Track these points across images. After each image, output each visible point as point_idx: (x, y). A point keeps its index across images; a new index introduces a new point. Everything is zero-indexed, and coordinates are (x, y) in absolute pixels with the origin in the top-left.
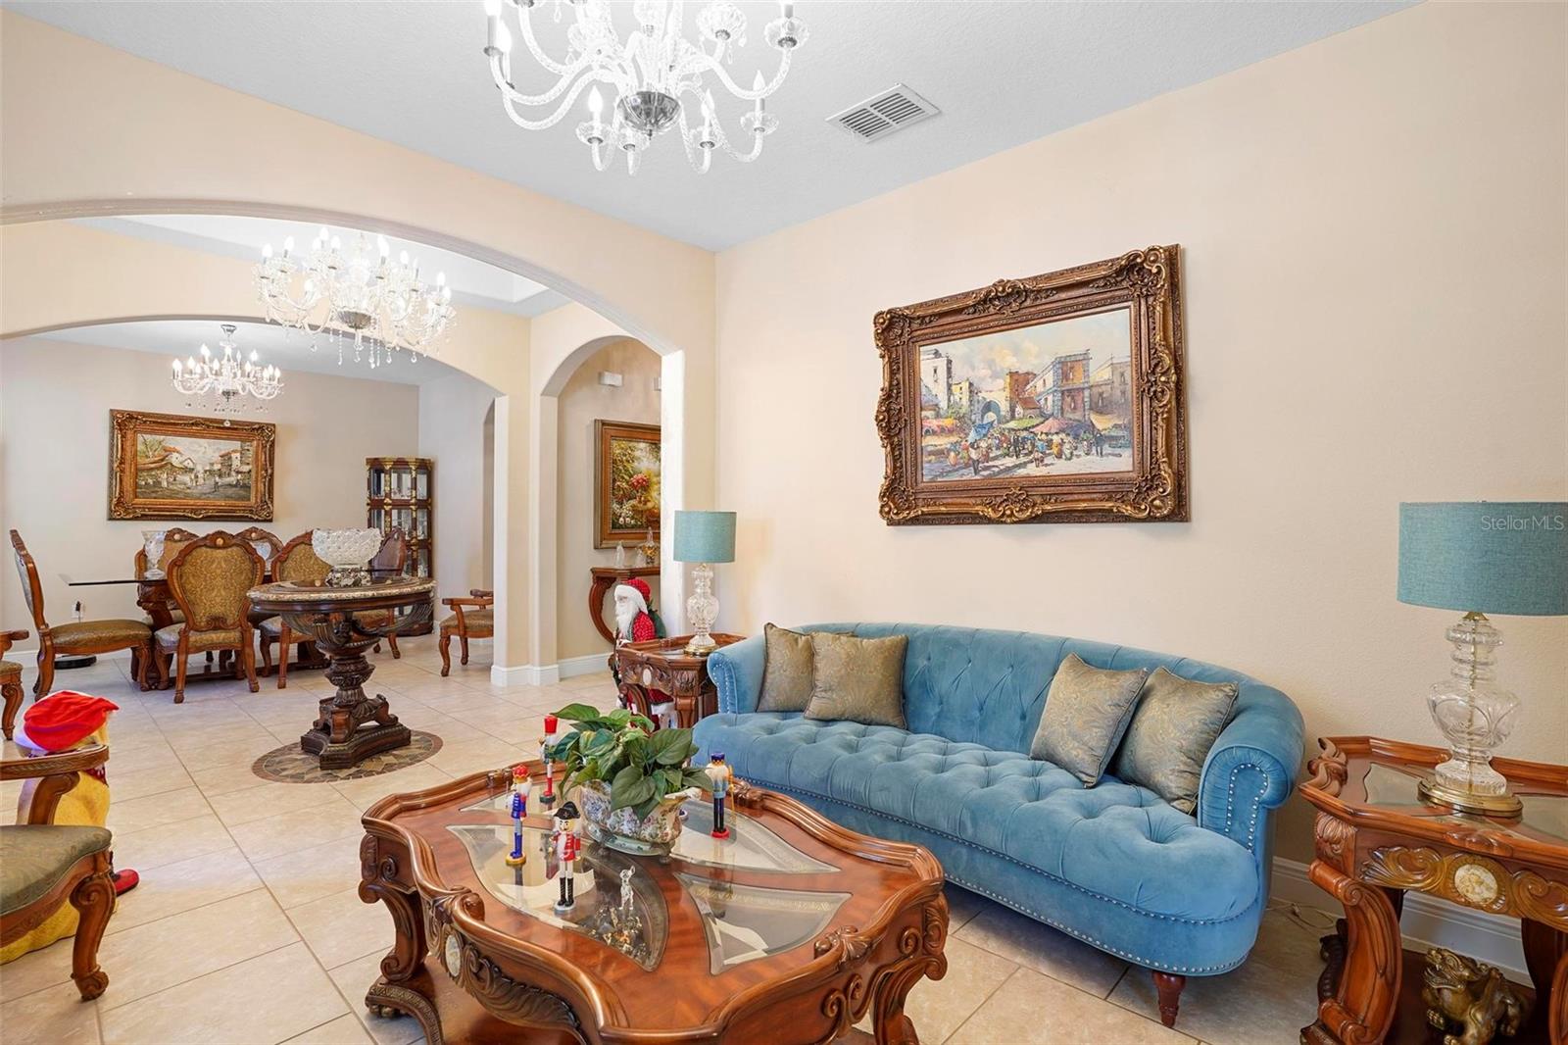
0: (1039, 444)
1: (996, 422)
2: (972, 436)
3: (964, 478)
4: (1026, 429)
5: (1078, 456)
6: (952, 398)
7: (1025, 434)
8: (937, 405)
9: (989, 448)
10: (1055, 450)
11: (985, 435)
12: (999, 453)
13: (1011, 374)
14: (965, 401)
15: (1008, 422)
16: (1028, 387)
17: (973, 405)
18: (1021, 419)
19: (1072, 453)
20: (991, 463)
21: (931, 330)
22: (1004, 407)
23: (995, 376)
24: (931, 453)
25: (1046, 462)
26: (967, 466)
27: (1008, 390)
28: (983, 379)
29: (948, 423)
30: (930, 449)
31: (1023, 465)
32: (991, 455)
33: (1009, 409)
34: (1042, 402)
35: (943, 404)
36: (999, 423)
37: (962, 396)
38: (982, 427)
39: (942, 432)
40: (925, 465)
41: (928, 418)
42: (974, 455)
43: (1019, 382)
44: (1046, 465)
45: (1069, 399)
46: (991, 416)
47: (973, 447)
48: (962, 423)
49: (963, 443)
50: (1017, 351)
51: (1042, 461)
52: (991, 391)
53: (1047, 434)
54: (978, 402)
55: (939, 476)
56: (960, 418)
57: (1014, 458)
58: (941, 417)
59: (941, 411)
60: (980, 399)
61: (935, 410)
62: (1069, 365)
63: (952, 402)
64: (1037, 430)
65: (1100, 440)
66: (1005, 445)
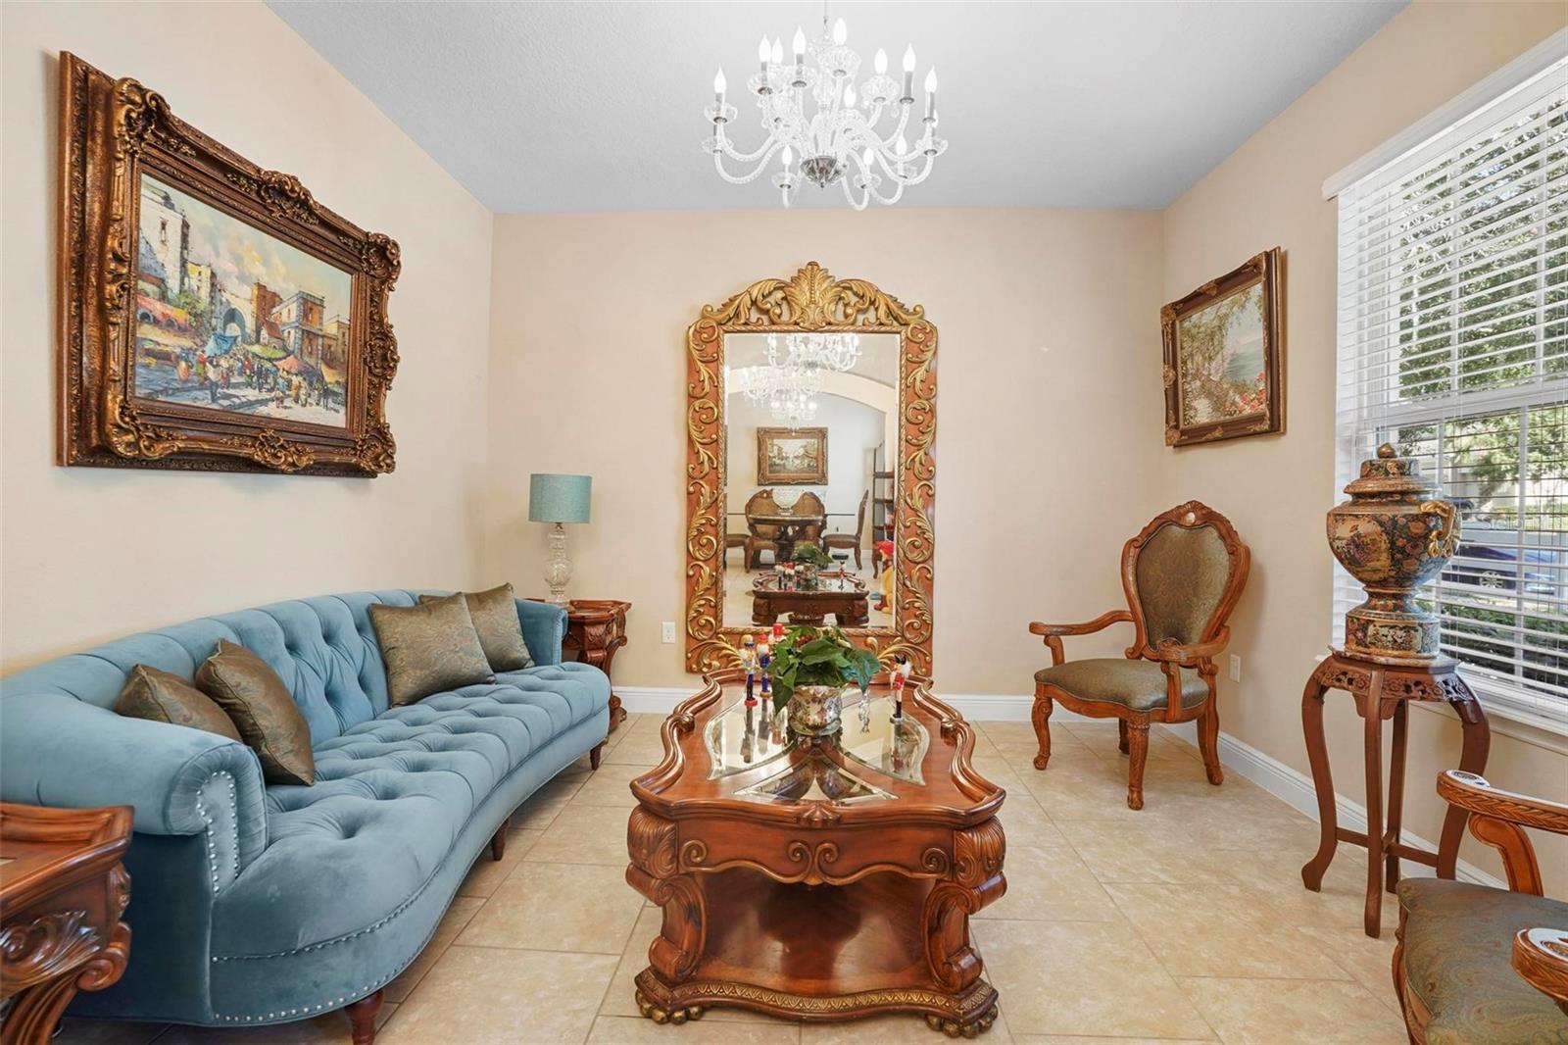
0: (280, 381)
1: (239, 339)
2: (211, 348)
3: (198, 404)
4: (270, 360)
5: (311, 404)
6: (186, 280)
7: (268, 365)
8: (163, 281)
9: (230, 369)
10: (293, 393)
11: (227, 352)
12: (241, 380)
13: (261, 287)
14: (204, 293)
15: (252, 344)
16: (274, 310)
17: (214, 304)
18: (265, 345)
19: (306, 400)
20: (231, 391)
21: (175, 164)
22: (250, 323)
23: (242, 278)
24: (148, 353)
25: (285, 404)
26: (202, 387)
27: (255, 304)
28: (228, 275)
29: (180, 316)
30: (148, 345)
31: (263, 402)
32: (233, 380)
33: (254, 329)
34: (286, 334)
35: (173, 284)
36: (244, 341)
37: (199, 283)
38: (223, 338)
39: (169, 325)
40: (139, 370)
41: (148, 295)
42: (212, 374)
43: (267, 299)
44: (286, 408)
45: (307, 341)
46: (233, 329)
47: (211, 363)
48: (197, 325)
49: (199, 353)
50: (266, 261)
51: (282, 402)
52: (237, 297)
53: (288, 373)
54: (221, 303)
55: (161, 392)
56: (196, 315)
57: (257, 390)
58: (169, 302)
59: (169, 293)
60: (224, 300)
61: (159, 287)
62: (310, 306)
63: (187, 286)
64: (280, 364)
65: (327, 393)
66: (248, 372)
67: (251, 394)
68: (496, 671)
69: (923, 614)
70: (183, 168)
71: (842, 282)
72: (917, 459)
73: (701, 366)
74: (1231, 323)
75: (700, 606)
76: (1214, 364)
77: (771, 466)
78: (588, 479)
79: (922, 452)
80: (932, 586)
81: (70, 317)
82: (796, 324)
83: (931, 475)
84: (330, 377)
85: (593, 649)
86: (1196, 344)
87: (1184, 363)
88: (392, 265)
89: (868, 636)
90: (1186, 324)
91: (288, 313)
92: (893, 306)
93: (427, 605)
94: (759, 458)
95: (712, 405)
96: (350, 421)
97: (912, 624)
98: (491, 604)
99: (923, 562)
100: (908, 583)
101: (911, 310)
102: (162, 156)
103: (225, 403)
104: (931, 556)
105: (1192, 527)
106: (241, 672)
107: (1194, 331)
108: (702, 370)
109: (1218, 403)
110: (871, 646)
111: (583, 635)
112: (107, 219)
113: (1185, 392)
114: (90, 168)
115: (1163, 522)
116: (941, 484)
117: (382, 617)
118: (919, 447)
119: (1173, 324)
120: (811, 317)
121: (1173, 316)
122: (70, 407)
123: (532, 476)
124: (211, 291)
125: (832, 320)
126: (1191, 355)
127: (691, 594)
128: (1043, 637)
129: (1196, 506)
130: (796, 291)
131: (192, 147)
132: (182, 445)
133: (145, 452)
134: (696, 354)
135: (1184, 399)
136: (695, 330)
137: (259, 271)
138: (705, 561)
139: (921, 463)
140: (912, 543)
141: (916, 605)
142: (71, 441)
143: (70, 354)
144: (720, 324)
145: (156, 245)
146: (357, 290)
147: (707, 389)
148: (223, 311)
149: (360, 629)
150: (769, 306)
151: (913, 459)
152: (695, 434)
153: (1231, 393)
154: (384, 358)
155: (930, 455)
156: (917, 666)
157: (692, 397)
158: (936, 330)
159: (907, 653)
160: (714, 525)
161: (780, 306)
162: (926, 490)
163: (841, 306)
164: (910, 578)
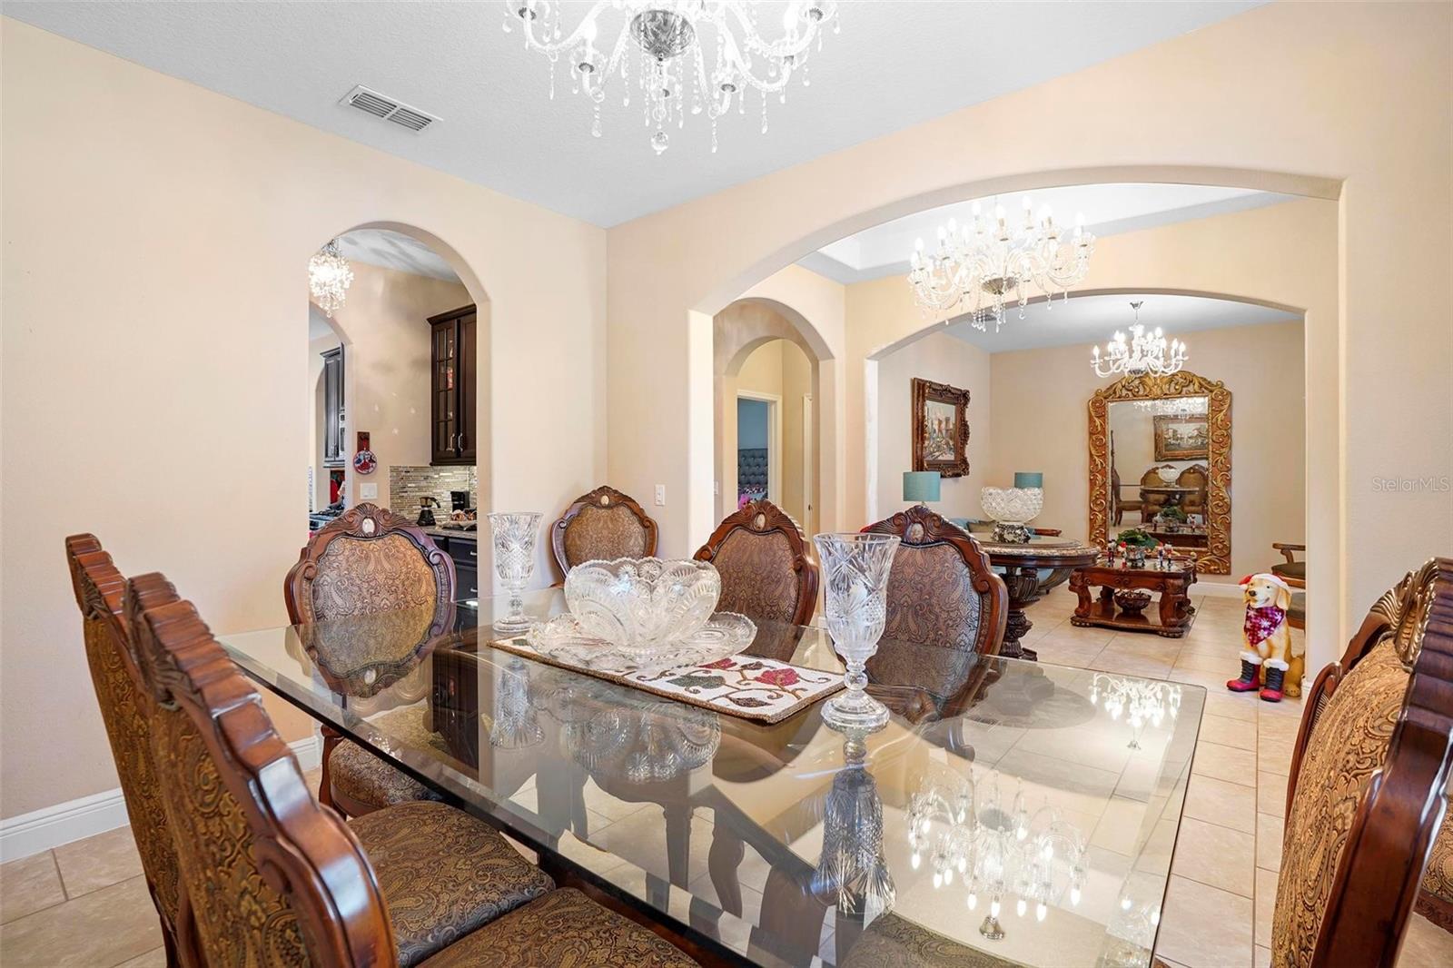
0: (942, 448)
3: (929, 459)
4: (940, 442)
7: (940, 444)
11: (934, 442)
12: (936, 450)
13: (940, 420)
15: (937, 438)
17: (933, 428)
20: (934, 454)
22: (937, 432)
27: (938, 425)
28: (934, 419)
34: (943, 432)
37: (930, 424)
38: (933, 438)
43: (940, 423)
44: (943, 456)
45: (947, 433)
46: (935, 436)
50: (941, 412)
53: (944, 445)
65: (951, 449)
66: (937, 447)
67: (937, 454)
69: (1224, 542)
71: (1174, 373)
73: (1096, 419)
75: (1096, 533)
78: (1041, 474)
79: (1222, 457)
80: (1230, 527)
82: (1147, 396)
83: (1229, 470)
84: (952, 444)
88: (967, 399)
89: (1190, 551)
92: (1203, 383)
95: (1102, 437)
96: (956, 457)
97: (1218, 546)
99: (1224, 514)
100: (1214, 525)
101: (1215, 384)
103: (933, 458)
104: (1229, 510)
112: (924, 417)
114: (915, 404)
116: (1236, 475)
117: (971, 526)
118: (1221, 455)
120: (1156, 392)
123: (1016, 474)
124: (933, 425)
125: (1168, 393)
127: (1092, 528)
128: (1281, 550)
131: (932, 388)
134: (1093, 414)
136: (1093, 402)
137: (938, 415)
138: (1100, 512)
139: (1222, 463)
140: (1217, 504)
141: (1220, 537)
144: (1105, 398)
145: (931, 418)
146: (956, 410)
147: (1099, 428)
148: (934, 431)
150: (1132, 388)
152: (1093, 452)
154: (965, 433)
155: (1228, 459)
156: (1221, 568)
157: (1091, 434)
158: (1230, 393)
159: (1214, 561)
160: (1105, 495)
161: (1138, 387)
162: (1225, 476)
163: (1173, 385)
164: (1216, 523)
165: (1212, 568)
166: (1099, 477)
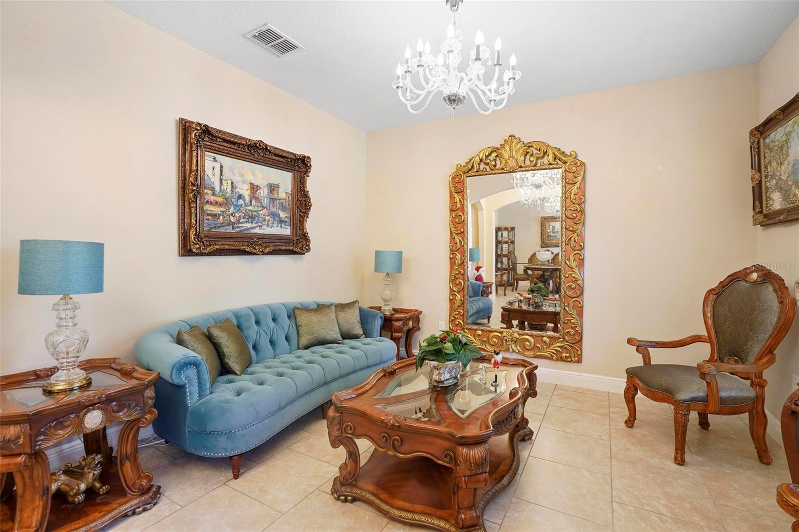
0: (260, 219)
2: (232, 210)
3: (227, 231)
4: (256, 211)
5: (274, 227)
6: (222, 186)
7: (255, 213)
8: (213, 188)
9: (240, 217)
10: (266, 223)
11: (238, 211)
12: (244, 220)
13: (252, 184)
14: (229, 190)
15: (248, 206)
16: (257, 192)
17: (233, 194)
18: (254, 206)
19: (272, 226)
20: (240, 225)
21: (215, 145)
22: (247, 199)
23: (244, 182)
24: (208, 215)
25: (263, 227)
26: (229, 225)
27: (249, 191)
28: (238, 182)
29: (220, 200)
30: (209, 212)
31: (252, 228)
32: (241, 221)
33: (249, 200)
34: (263, 200)
35: (217, 189)
36: (245, 206)
37: (227, 187)
38: (236, 205)
39: (216, 204)
40: (205, 221)
41: (208, 194)
42: (232, 219)
43: (254, 188)
44: (263, 229)
45: (272, 202)
46: (241, 202)
47: (232, 216)
48: (226, 203)
49: (227, 212)
50: (254, 174)
51: (261, 227)
52: (242, 189)
53: (264, 216)
54: (236, 193)
55: (213, 228)
56: (226, 199)
57: (251, 224)
58: (216, 196)
59: (216, 192)
60: (237, 191)
61: (212, 191)
62: (272, 188)
63: (222, 189)
64: (260, 213)
65: (281, 221)
66: (247, 217)
67: (249, 225)
68: (344, 338)
69: (576, 327)
70: (219, 147)
71: (528, 144)
72: (572, 239)
73: (456, 195)
74: (793, 138)
75: (456, 314)
76: (783, 167)
77: (548, 237)
78: (401, 253)
79: (575, 235)
80: (582, 311)
81: (181, 206)
82: (503, 169)
83: (582, 248)
84: (283, 215)
85: (396, 332)
86: (773, 154)
87: (766, 167)
88: (308, 166)
89: (543, 337)
90: (767, 141)
91: (263, 193)
92: (557, 153)
93: (320, 308)
94: (541, 233)
95: (461, 214)
96: (292, 232)
97: (569, 332)
98: (347, 310)
99: (577, 297)
100: (567, 309)
101: (569, 154)
102: (211, 144)
103: (238, 230)
104: (582, 293)
105: (755, 283)
106: (219, 331)
107: (772, 145)
108: (456, 196)
109: (786, 195)
110: (545, 342)
111: (392, 325)
112: (191, 171)
113: (767, 188)
114: (187, 155)
115: (734, 278)
116: (589, 254)
117: (297, 312)
118: (574, 232)
119: (759, 142)
120: (511, 165)
121: (758, 136)
122: (181, 236)
123: (376, 251)
124: (232, 189)
125: (522, 165)
126: (770, 162)
127: (452, 309)
128: (636, 347)
129: (758, 268)
130: (503, 151)
131: (221, 139)
132: (217, 247)
133: (202, 250)
134: (453, 189)
135: (766, 193)
136: (453, 177)
137: (250, 178)
138: (458, 292)
139: (575, 241)
140: (570, 286)
141: (572, 321)
142: (182, 248)
143: (181, 219)
144: (464, 173)
145: (211, 176)
146: (294, 178)
147: (459, 206)
148: (236, 196)
149: (289, 317)
150: (489, 161)
151: (570, 239)
152: (453, 229)
153: (793, 188)
154: (306, 205)
155: (581, 237)
156: (572, 356)
157: (452, 210)
158: (584, 163)
159: (566, 348)
160: (463, 275)
161: (495, 160)
162: (578, 256)
163: (528, 156)
164: (568, 306)
165: (564, 355)
166: (458, 256)
